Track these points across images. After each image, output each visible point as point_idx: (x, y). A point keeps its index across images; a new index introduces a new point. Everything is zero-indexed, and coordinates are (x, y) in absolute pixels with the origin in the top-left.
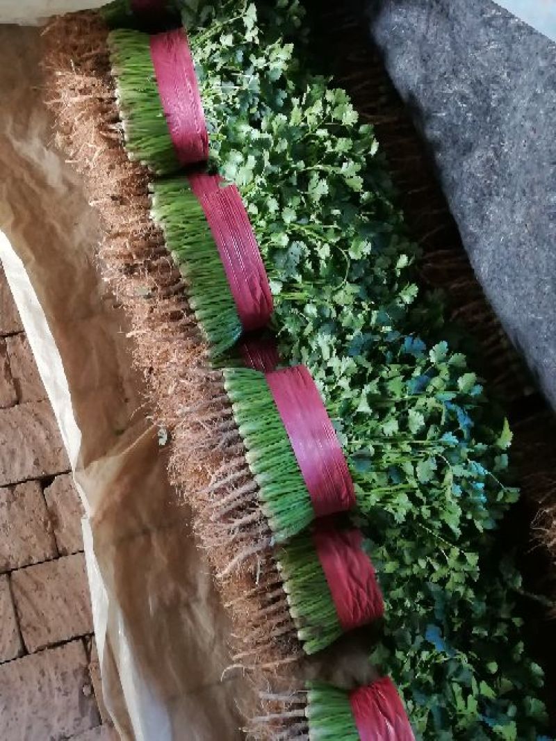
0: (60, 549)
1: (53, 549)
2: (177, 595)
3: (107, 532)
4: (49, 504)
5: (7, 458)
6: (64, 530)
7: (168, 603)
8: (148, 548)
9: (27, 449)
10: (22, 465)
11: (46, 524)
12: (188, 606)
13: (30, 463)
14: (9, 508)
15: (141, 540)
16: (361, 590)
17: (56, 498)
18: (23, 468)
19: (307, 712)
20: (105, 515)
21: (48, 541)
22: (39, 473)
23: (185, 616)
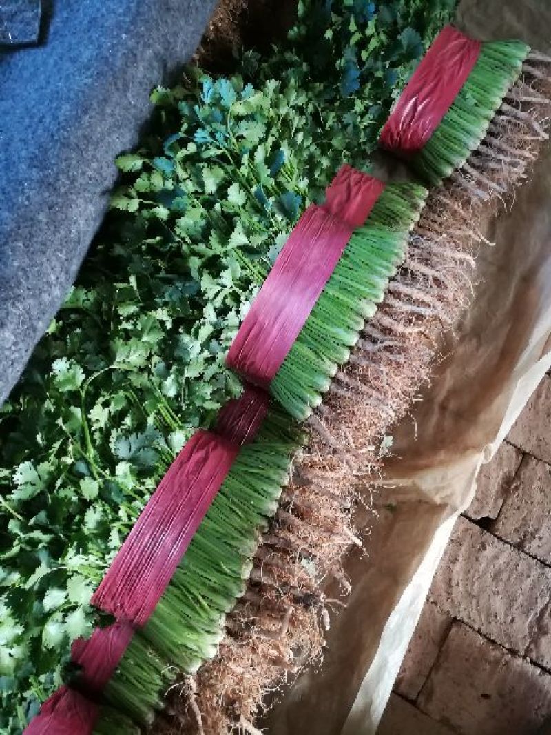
0: (520, 458)
1: (527, 464)
3: (475, 435)
4: (500, 502)
5: (504, 576)
6: (506, 470)
8: (453, 393)
10: (496, 557)
11: (517, 488)
13: (489, 552)
15: (452, 405)
16: (352, 184)
17: (491, 501)
18: (496, 553)
19: (462, 163)
21: (526, 474)
22: (488, 536)
23: (468, 323)
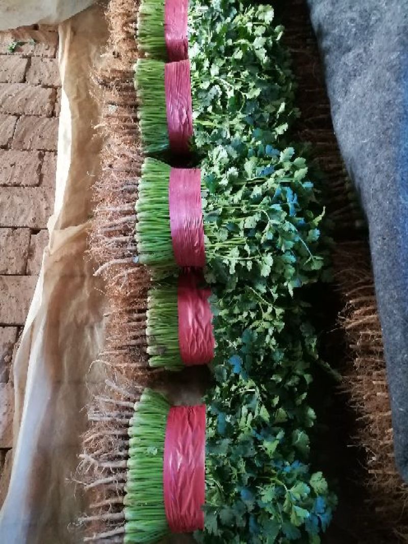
2: (87, 318)
4: (32, 243)
6: (34, 261)
7: (79, 321)
8: (80, 286)
9: (32, 211)
11: (25, 254)
12: (92, 328)
14: (7, 239)
15: (78, 280)
16: (200, 330)
17: (37, 241)
18: (26, 220)
19: (136, 406)
20: (62, 259)
21: (22, 263)
22: (32, 225)
